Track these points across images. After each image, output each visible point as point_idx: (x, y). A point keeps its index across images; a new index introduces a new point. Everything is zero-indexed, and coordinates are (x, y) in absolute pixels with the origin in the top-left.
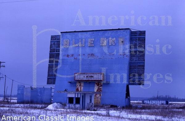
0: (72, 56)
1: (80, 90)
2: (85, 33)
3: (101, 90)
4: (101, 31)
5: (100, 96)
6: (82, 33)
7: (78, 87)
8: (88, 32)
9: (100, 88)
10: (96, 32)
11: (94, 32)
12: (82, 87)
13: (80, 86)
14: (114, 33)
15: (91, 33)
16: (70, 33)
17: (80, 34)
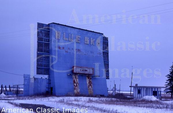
0: (63, 49)
1: (76, 82)
2: (73, 29)
3: (91, 83)
4: (85, 31)
5: (92, 87)
6: (71, 28)
7: (74, 79)
8: (76, 29)
9: (90, 80)
10: (81, 30)
11: (80, 30)
12: (78, 80)
13: (76, 78)
14: (93, 35)
15: (78, 30)
16: (61, 26)
17: (69, 28)
